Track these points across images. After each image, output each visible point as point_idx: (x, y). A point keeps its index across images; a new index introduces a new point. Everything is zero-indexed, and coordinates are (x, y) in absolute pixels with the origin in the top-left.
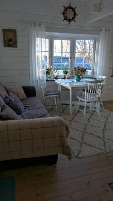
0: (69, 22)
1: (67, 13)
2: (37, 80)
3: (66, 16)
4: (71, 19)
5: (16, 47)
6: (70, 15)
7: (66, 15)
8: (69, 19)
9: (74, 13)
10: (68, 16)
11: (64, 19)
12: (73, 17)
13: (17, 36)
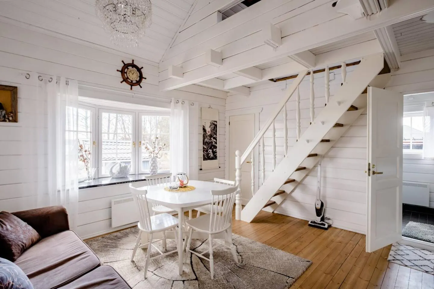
0: (132, 86)
1: (128, 72)
2: (67, 188)
3: (126, 77)
4: (134, 82)
5: (15, 120)
6: (133, 76)
7: (125, 74)
8: (132, 81)
9: (139, 75)
10: (129, 77)
11: (122, 80)
12: (138, 79)
13: (18, 99)
